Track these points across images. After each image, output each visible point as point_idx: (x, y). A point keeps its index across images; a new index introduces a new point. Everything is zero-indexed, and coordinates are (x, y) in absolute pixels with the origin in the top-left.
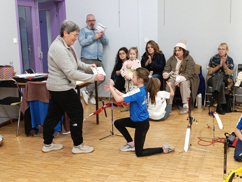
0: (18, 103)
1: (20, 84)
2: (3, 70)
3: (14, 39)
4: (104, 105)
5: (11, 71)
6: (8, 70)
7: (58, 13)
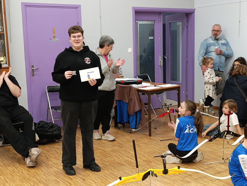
3: (129, 49)
4: (168, 110)
7: (188, 24)
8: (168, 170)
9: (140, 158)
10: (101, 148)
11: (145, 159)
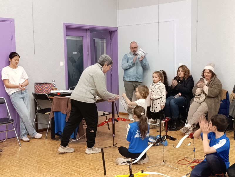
2: (43, 86)
3: (61, 62)
4: (107, 119)
5: (51, 88)
7: (112, 41)
8: (134, 175)
9: (87, 166)
10: (44, 160)
11: (92, 167)
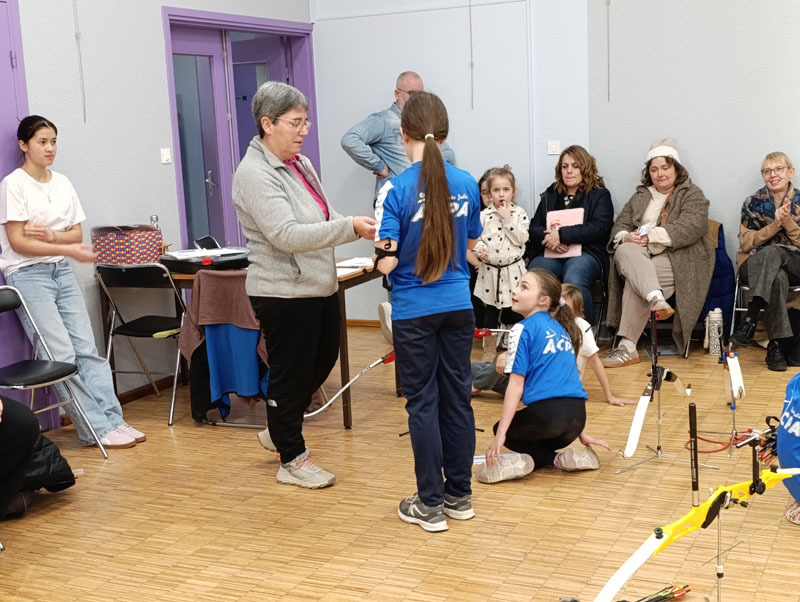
0: (174, 331)
1: (178, 277)
2: (131, 238)
3: (162, 150)
5: (154, 243)
6: (147, 239)
7: (290, 72)
